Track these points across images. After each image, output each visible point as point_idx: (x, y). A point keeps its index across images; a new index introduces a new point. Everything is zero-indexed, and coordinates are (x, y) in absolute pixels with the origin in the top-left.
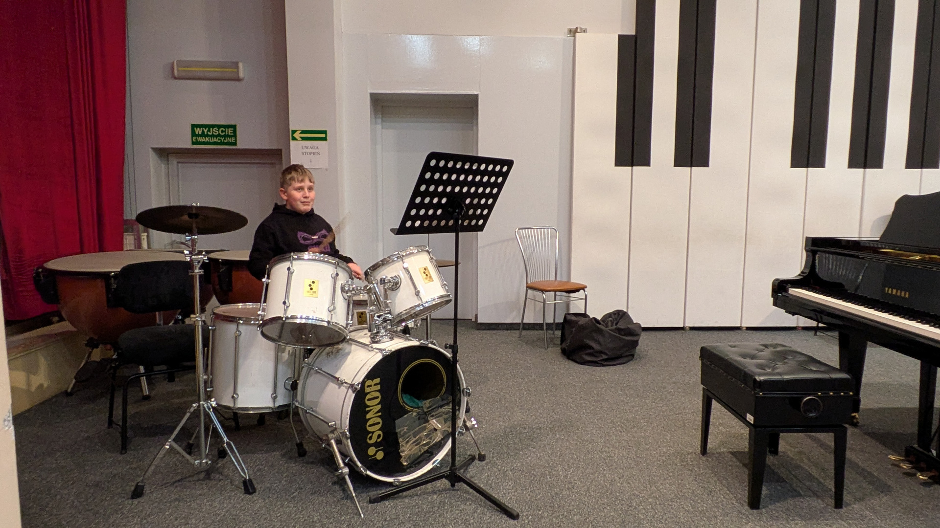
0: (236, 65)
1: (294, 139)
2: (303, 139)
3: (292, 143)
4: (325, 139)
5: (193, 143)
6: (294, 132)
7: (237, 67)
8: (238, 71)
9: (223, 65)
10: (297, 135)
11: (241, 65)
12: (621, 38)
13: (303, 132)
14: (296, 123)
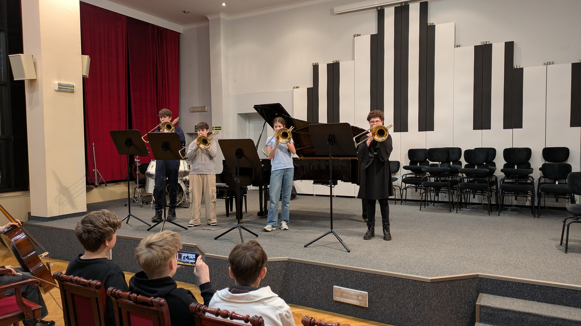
0: (205, 107)
1: (213, 130)
2: (216, 129)
3: (213, 131)
4: (220, 129)
5: (195, 131)
6: (213, 127)
7: (205, 108)
8: (205, 109)
9: (202, 107)
10: (214, 128)
11: (206, 107)
12: (308, 89)
13: (215, 127)
14: (214, 125)
